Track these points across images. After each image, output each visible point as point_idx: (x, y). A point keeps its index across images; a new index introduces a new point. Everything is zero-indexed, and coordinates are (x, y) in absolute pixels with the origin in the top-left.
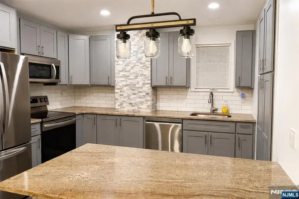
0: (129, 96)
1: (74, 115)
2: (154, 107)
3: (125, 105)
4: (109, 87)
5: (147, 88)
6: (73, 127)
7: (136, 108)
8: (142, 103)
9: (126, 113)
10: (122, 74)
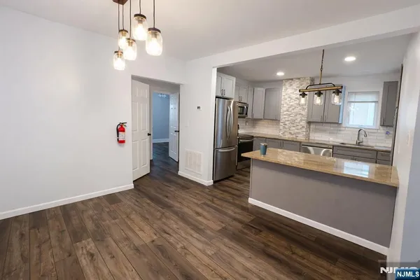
0: (290, 128)
1: (253, 137)
2: (308, 136)
3: (286, 134)
4: (276, 120)
5: (304, 123)
6: (251, 143)
7: (294, 136)
8: (299, 133)
9: (287, 139)
10: (285, 113)
